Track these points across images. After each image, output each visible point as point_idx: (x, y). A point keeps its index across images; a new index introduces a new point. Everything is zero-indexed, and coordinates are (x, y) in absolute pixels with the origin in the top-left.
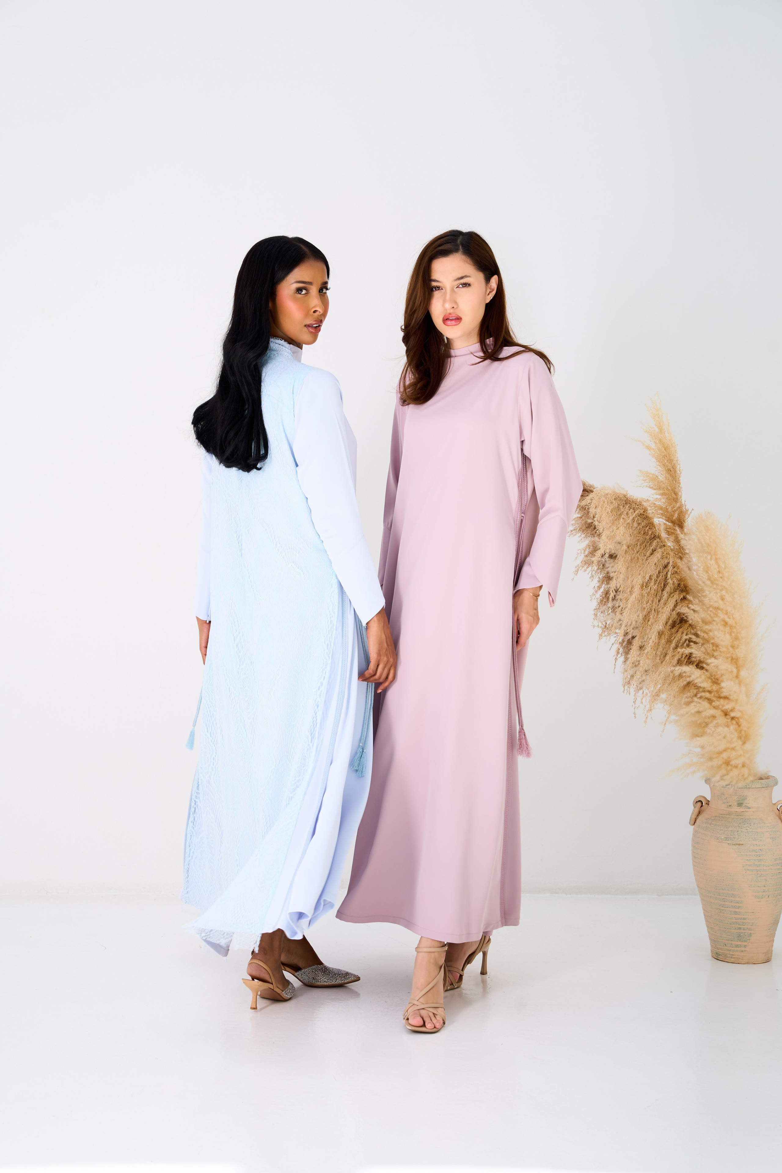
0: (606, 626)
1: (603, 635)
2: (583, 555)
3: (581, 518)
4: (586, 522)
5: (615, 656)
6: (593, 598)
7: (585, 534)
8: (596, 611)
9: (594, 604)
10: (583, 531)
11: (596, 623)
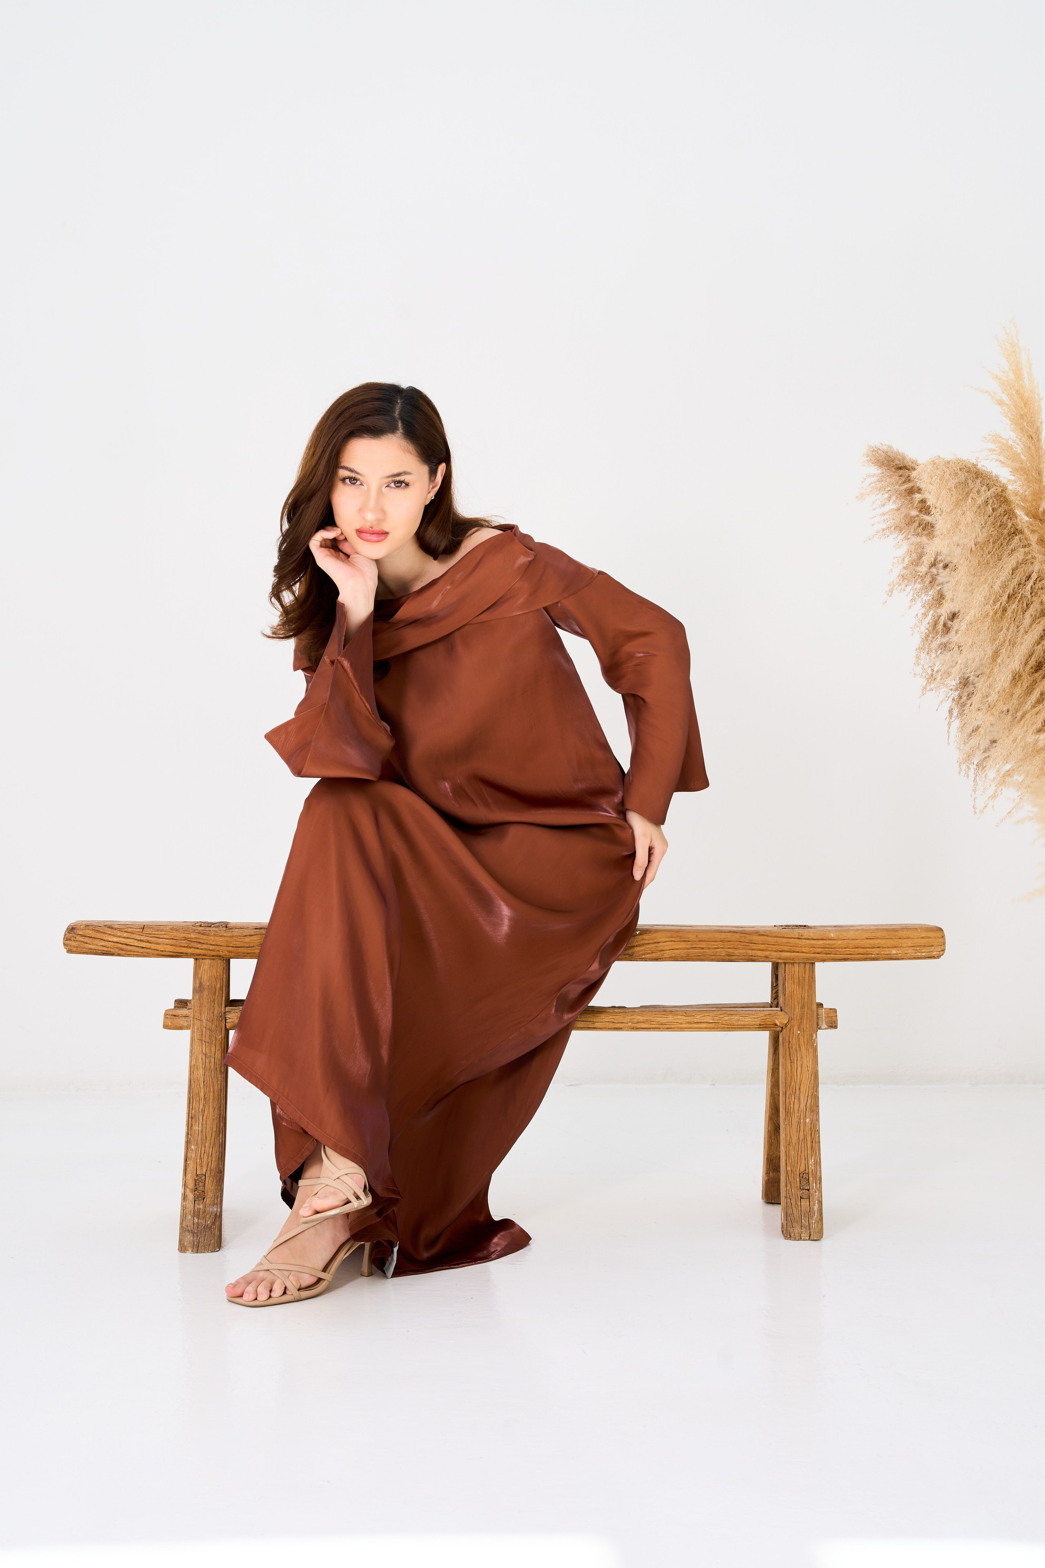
0: (932, 675)
1: (928, 688)
2: (901, 567)
3: (898, 509)
4: (906, 516)
5: (948, 720)
6: (915, 631)
7: (904, 535)
8: (918, 650)
9: (916, 640)
10: (901, 531)
11: (919, 670)
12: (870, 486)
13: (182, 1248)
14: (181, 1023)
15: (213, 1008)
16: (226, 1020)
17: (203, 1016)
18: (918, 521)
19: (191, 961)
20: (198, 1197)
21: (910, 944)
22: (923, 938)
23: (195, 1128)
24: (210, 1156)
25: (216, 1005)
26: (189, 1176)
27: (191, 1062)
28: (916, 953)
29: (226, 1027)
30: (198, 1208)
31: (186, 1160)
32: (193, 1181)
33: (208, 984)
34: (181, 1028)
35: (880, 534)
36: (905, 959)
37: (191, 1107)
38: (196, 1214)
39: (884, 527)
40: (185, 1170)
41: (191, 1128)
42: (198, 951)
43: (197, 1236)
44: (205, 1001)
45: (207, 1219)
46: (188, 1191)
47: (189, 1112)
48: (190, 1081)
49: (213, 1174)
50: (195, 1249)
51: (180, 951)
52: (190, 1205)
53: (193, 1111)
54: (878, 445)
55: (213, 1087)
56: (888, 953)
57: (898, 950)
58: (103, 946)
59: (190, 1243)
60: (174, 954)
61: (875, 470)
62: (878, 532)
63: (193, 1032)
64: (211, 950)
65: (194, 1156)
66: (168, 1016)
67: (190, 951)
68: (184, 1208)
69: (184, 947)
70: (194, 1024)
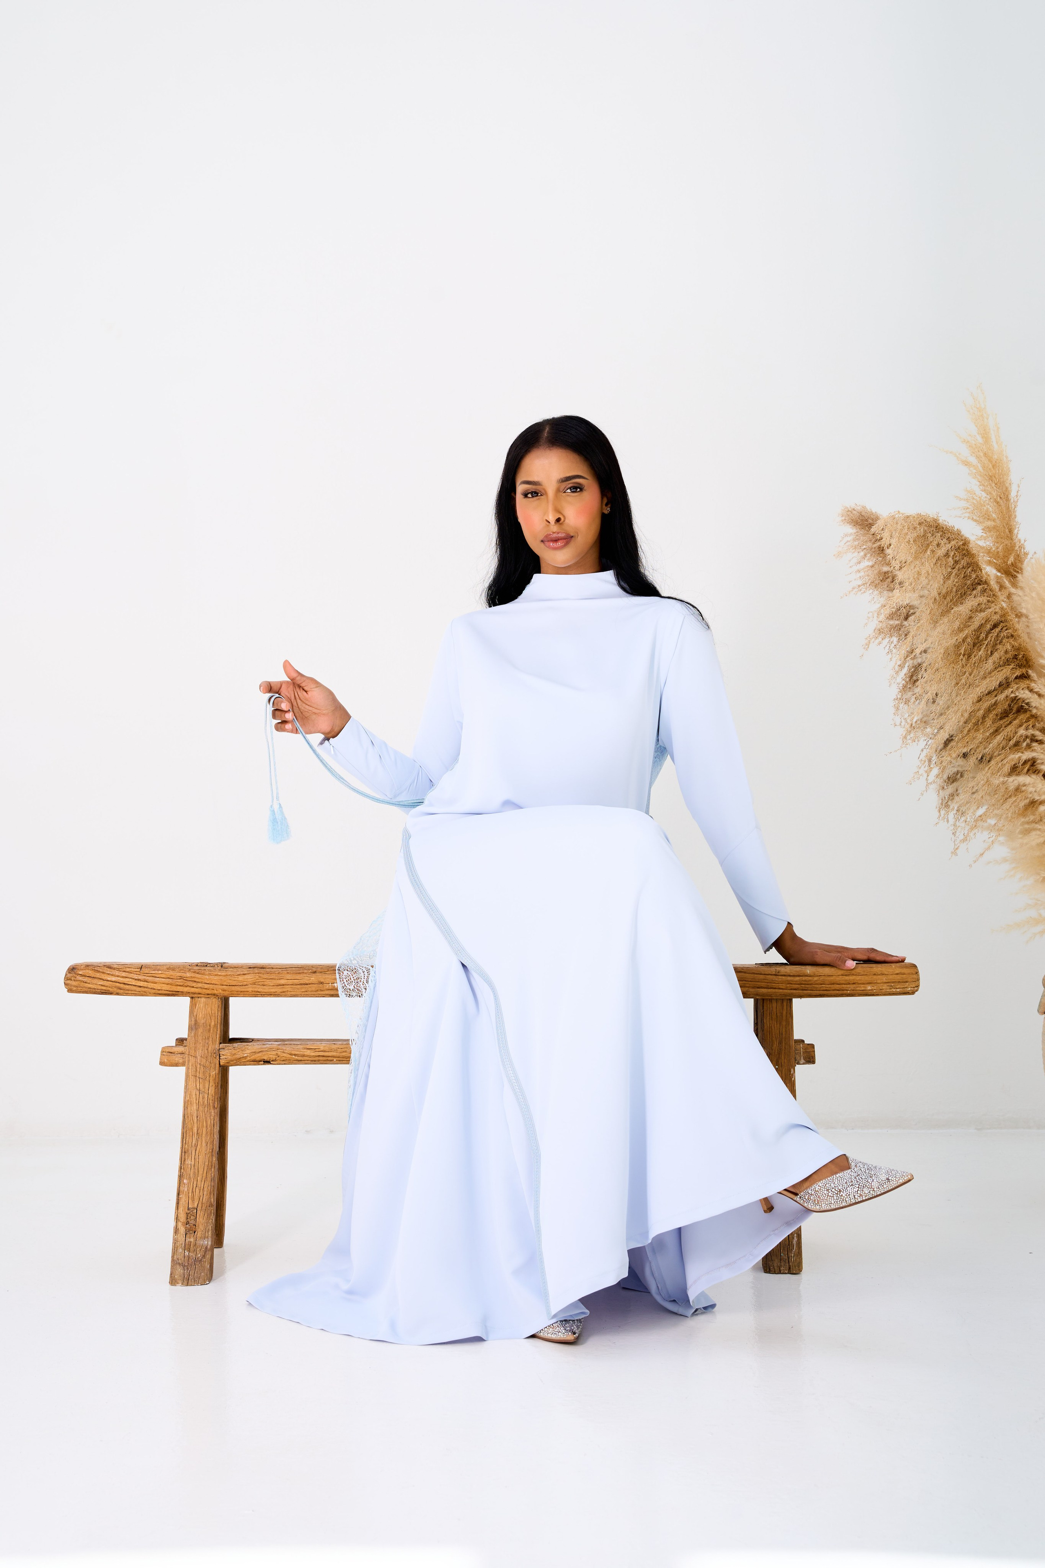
0: (910, 725)
1: (907, 737)
2: (876, 621)
3: (872, 566)
4: (880, 573)
5: (925, 767)
6: (892, 682)
7: (878, 589)
8: (897, 702)
9: (893, 691)
10: (876, 586)
11: (898, 720)
12: (847, 544)
13: (173, 1281)
14: (177, 1059)
15: (207, 1045)
16: (220, 1056)
17: (198, 1053)
18: (891, 577)
19: (187, 1000)
20: (189, 1230)
21: (885, 981)
22: (897, 974)
23: (188, 1162)
24: (202, 1190)
25: (211, 1042)
26: (181, 1209)
27: (185, 1098)
28: (890, 989)
29: (220, 1064)
30: (189, 1241)
31: (178, 1194)
32: (185, 1215)
33: (203, 1021)
34: (177, 1065)
35: (856, 590)
36: (881, 995)
37: (184, 1141)
38: (187, 1247)
39: (860, 582)
40: (178, 1203)
41: (184, 1163)
42: (193, 990)
43: (188, 1268)
44: (200, 1038)
45: (198, 1252)
46: (180, 1224)
47: (182, 1146)
48: (184, 1117)
49: (204, 1208)
50: (186, 1282)
51: (177, 990)
52: (181, 1238)
53: (186, 1145)
54: (853, 506)
55: (206, 1122)
56: (863, 989)
57: (873, 986)
58: (102, 985)
59: (180, 1276)
60: (170, 993)
61: (850, 530)
62: (853, 588)
63: (188, 1069)
64: (206, 989)
65: (186, 1190)
66: (164, 1053)
67: (186, 989)
68: (175, 1241)
69: (180, 986)
70: (189, 1061)
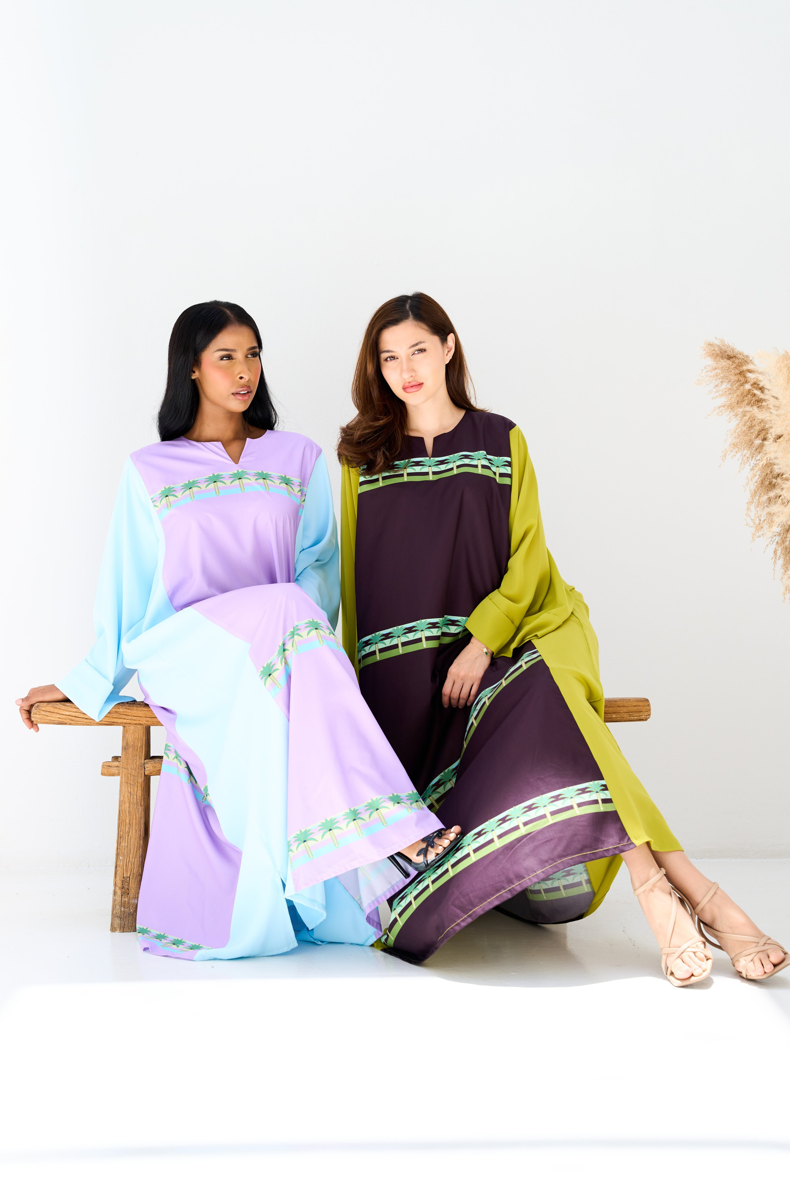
0: (759, 523)
1: (756, 534)
13: (113, 929)
14: (114, 771)
15: (136, 761)
16: (145, 769)
17: (129, 766)
19: (121, 728)
20: (124, 893)
23: (123, 844)
24: (133, 864)
25: (138, 758)
26: (118, 878)
27: (120, 798)
29: (145, 774)
30: (124, 901)
31: (116, 867)
32: (121, 882)
33: (132, 743)
34: (113, 775)
37: (120, 830)
38: (123, 904)
40: (116, 873)
41: (120, 844)
42: (125, 721)
43: (123, 920)
44: (130, 755)
45: (131, 908)
46: (117, 888)
47: (118, 833)
48: (120, 813)
49: (135, 876)
50: (122, 930)
51: (113, 721)
52: (118, 898)
53: (121, 833)
55: (135, 815)
58: (59, 718)
59: (118, 925)
60: (109, 723)
63: (122, 778)
64: (135, 720)
65: (122, 863)
66: (105, 767)
67: (119, 721)
68: (114, 901)
69: (115, 718)
70: (122, 772)
